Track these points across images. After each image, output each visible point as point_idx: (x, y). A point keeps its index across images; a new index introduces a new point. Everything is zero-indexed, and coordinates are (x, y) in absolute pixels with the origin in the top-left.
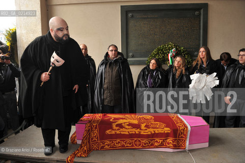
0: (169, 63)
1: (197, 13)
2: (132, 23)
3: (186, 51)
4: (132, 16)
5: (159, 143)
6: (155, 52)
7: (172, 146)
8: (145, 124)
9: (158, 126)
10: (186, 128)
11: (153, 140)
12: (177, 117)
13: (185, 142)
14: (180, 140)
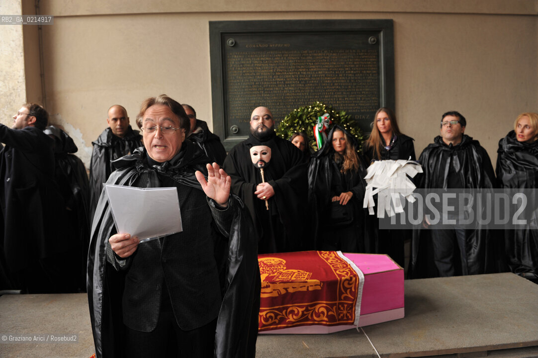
0: (316, 145)
1: (371, 39)
2: (234, 60)
3: (351, 119)
4: (235, 45)
5: (297, 315)
6: (287, 122)
7: (326, 319)
8: (267, 275)
9: (293, 278)
10: (354, 279)
11: (284, 308)
12: (336, 257)
13: (352, 308)
14: (343, 304)
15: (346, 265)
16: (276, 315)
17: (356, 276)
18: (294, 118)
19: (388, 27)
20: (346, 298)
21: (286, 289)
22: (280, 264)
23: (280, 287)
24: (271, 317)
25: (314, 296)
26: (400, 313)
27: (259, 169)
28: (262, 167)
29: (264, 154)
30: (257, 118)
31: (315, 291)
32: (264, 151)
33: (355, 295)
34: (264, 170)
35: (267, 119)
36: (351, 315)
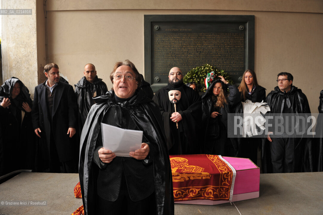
1: (241, 27)
2: (158, 38)
3: (227, 75)
4: (159, 29)
5: (195, 193)
6: (188, 76)
7: (212, 196)
8: (177, 168)
9: (193, 171)
10: (230, 173)
11: (187, 189)
12: (218, 159)
13: (228, 191)
14: (223, 188)
15: (224, 164)
16: (183, 193)
17: (231, 171)
18: (193, 73)
19: (251, 20)
20: (225, 185)
21: (189, 177)
22: (185, 161)
23: (185, 176)
24: (179, 194)
25: (205, 183)
26: (257, 194)
27: (174, 104)
28: (175, 103)
29: (177, 95)
30: (173, 74)
31: (206, 180)
32: (177, 94)
33: (230, 183)
34: (176, 105)
35: (179, 74)
36: (227, 194)
